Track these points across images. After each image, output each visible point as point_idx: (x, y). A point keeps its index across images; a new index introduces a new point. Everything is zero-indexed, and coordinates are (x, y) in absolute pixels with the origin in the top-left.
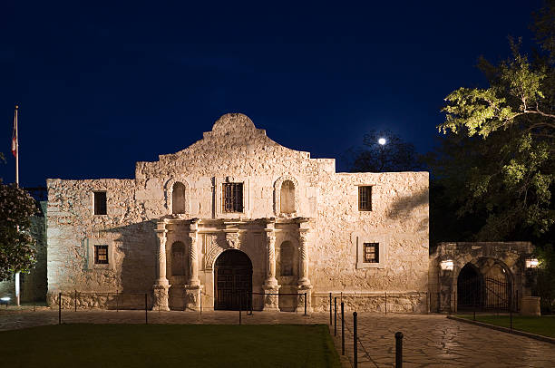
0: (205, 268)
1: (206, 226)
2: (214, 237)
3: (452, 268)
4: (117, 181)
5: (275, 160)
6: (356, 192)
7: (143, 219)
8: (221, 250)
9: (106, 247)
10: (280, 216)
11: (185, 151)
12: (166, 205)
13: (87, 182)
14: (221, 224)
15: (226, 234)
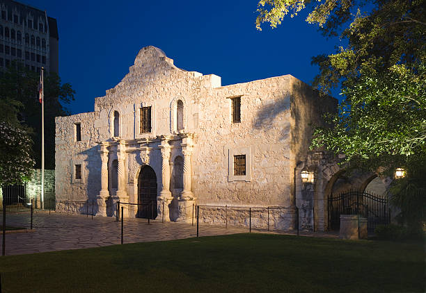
0: (131, 183)
1: (130, 146)
2: (135, 155)
4: (86, 114)
5: (171, 83)
6: (228, 105)
8: (139, 166)
9: (80, 166)
11: (119, 84)
12: (109, 131)
13: (72, 117)
15: (140, 151)
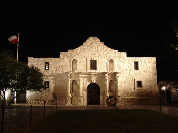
0: (84, 90)
1: (84, 74)
2: (87, 79)
3: (165, 89)
4: (53, 58)
5: (107, 52)
6: (133, 64)
7: (62, 72)
8: (89, 83)
9: (48, 82)
10: (109, 71)
11: (77, 49)
12: (70, 67)
13: (42, 59)
14: (90, 74)
15: (91, 77)
